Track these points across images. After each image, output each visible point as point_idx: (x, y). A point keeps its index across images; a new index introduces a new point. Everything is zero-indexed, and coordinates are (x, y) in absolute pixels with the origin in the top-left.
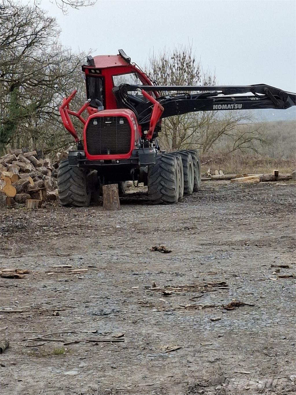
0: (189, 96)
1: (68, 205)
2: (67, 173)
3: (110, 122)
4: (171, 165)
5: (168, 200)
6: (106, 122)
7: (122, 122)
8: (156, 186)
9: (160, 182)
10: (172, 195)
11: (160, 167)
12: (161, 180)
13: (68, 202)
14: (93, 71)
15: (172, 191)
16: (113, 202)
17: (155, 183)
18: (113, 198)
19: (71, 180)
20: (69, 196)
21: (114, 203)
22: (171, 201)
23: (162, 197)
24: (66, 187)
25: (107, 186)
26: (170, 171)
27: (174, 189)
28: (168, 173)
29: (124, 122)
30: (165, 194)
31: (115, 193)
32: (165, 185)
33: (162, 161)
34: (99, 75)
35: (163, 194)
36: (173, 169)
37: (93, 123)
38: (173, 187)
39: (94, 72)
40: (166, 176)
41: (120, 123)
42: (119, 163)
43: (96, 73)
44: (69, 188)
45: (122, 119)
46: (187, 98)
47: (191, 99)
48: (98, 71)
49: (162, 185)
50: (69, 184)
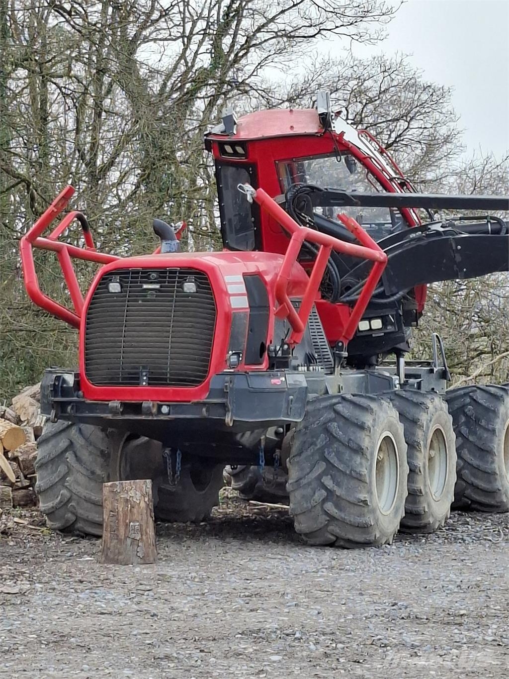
0: (498, 226)
1: (67, 531)
2: (63, 435)
3: (157, 286)
4: (362, 427)
5: (351, 537)
6: (145, 286)
7: (190, 287)
8: (309, 490)
9: (319, 478)
10: (361, 520)
11: (327, 431)
12: (325, 473)
13: (63, 521)
14: (229, 149)
15: (357, 509)
16: (127, 537)
17: (304, 481)
18: (127, 525)
19: (69, 456)
20: (65, 504)
21: (129, 541)
22: (358, 537)
23: (327, 525)
24: (55, 478)
25: (111, 486)
26: (355, 447)
27: (365, 502)
28: (347, 454)
29: (198, 287)
30: (336, 516)
31: (135, 510)
32: (336, 488)
33: (337, 412)
34: (243, 160)
35: (332, 518)
36: (367, 439)
37: (107, 288)
38: (363, 496)
39: (232, 152)
40: (340, 460)
41: (186, 289)
42: (169, 414)
43: (235, 153)
44: (63, 479)
45: (193, 277)
46: (493, 232)
47: (503, 234)
48: (239, 150)
49: (326, 489)
50: (62, 469)
